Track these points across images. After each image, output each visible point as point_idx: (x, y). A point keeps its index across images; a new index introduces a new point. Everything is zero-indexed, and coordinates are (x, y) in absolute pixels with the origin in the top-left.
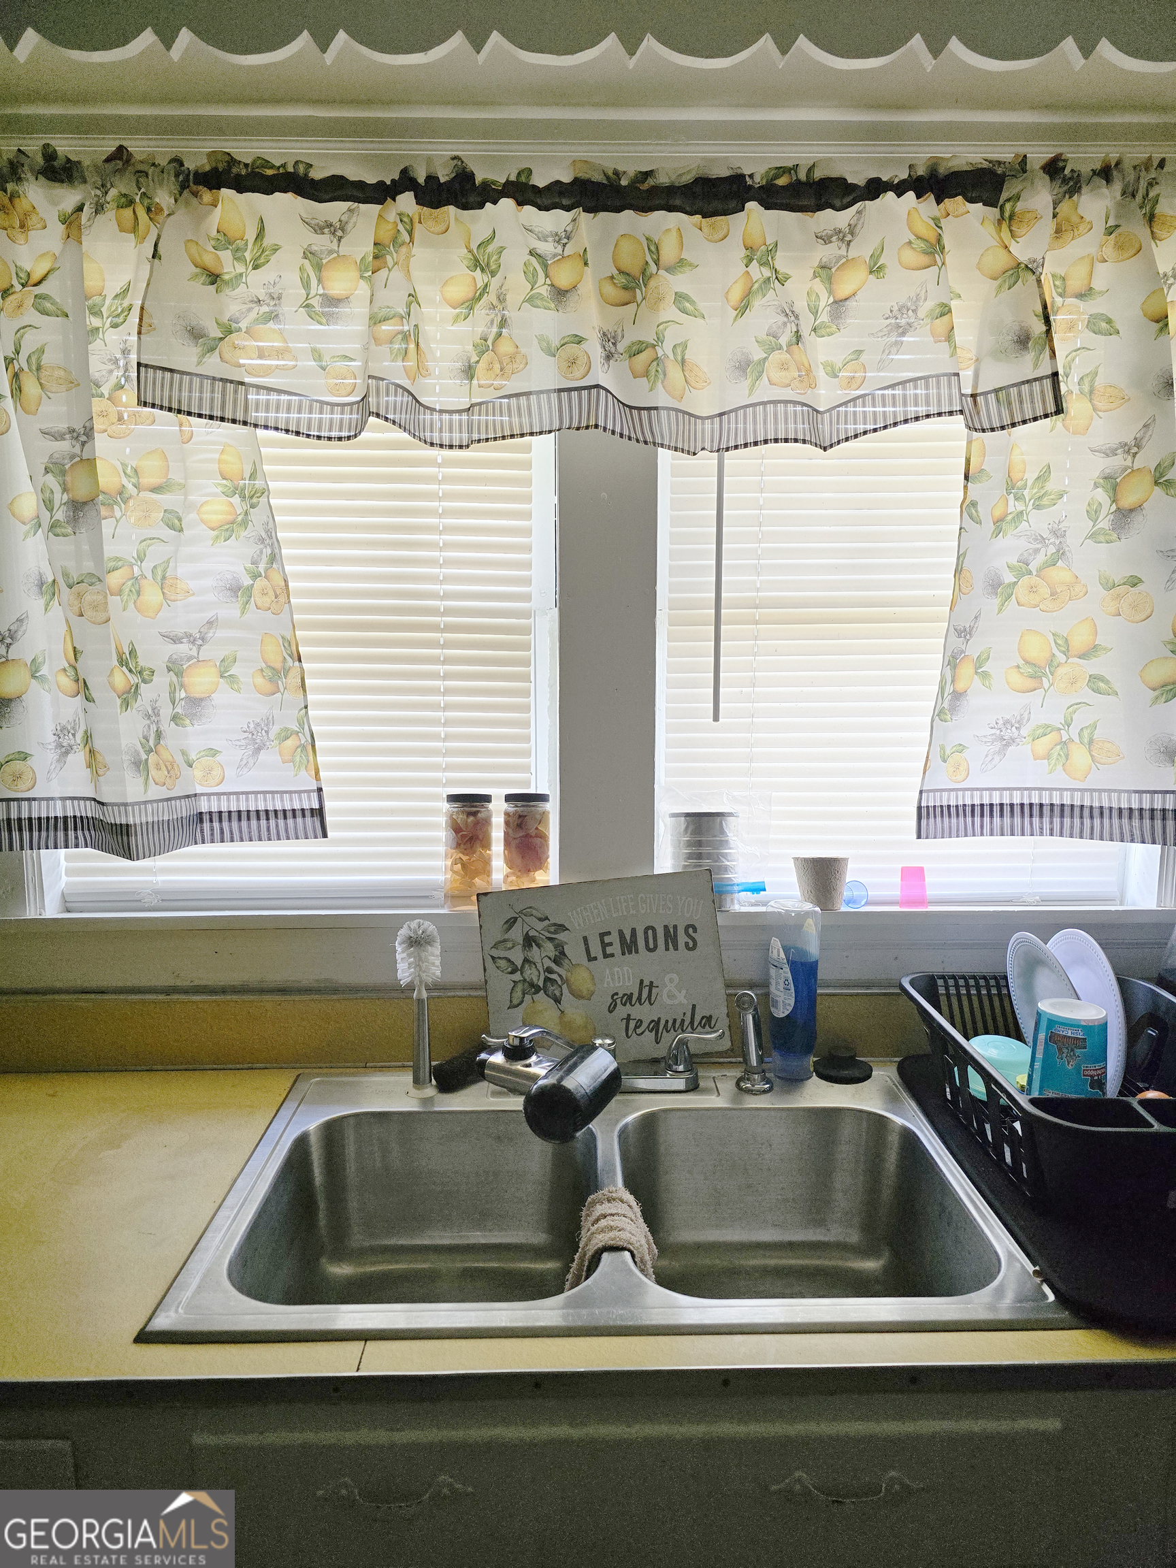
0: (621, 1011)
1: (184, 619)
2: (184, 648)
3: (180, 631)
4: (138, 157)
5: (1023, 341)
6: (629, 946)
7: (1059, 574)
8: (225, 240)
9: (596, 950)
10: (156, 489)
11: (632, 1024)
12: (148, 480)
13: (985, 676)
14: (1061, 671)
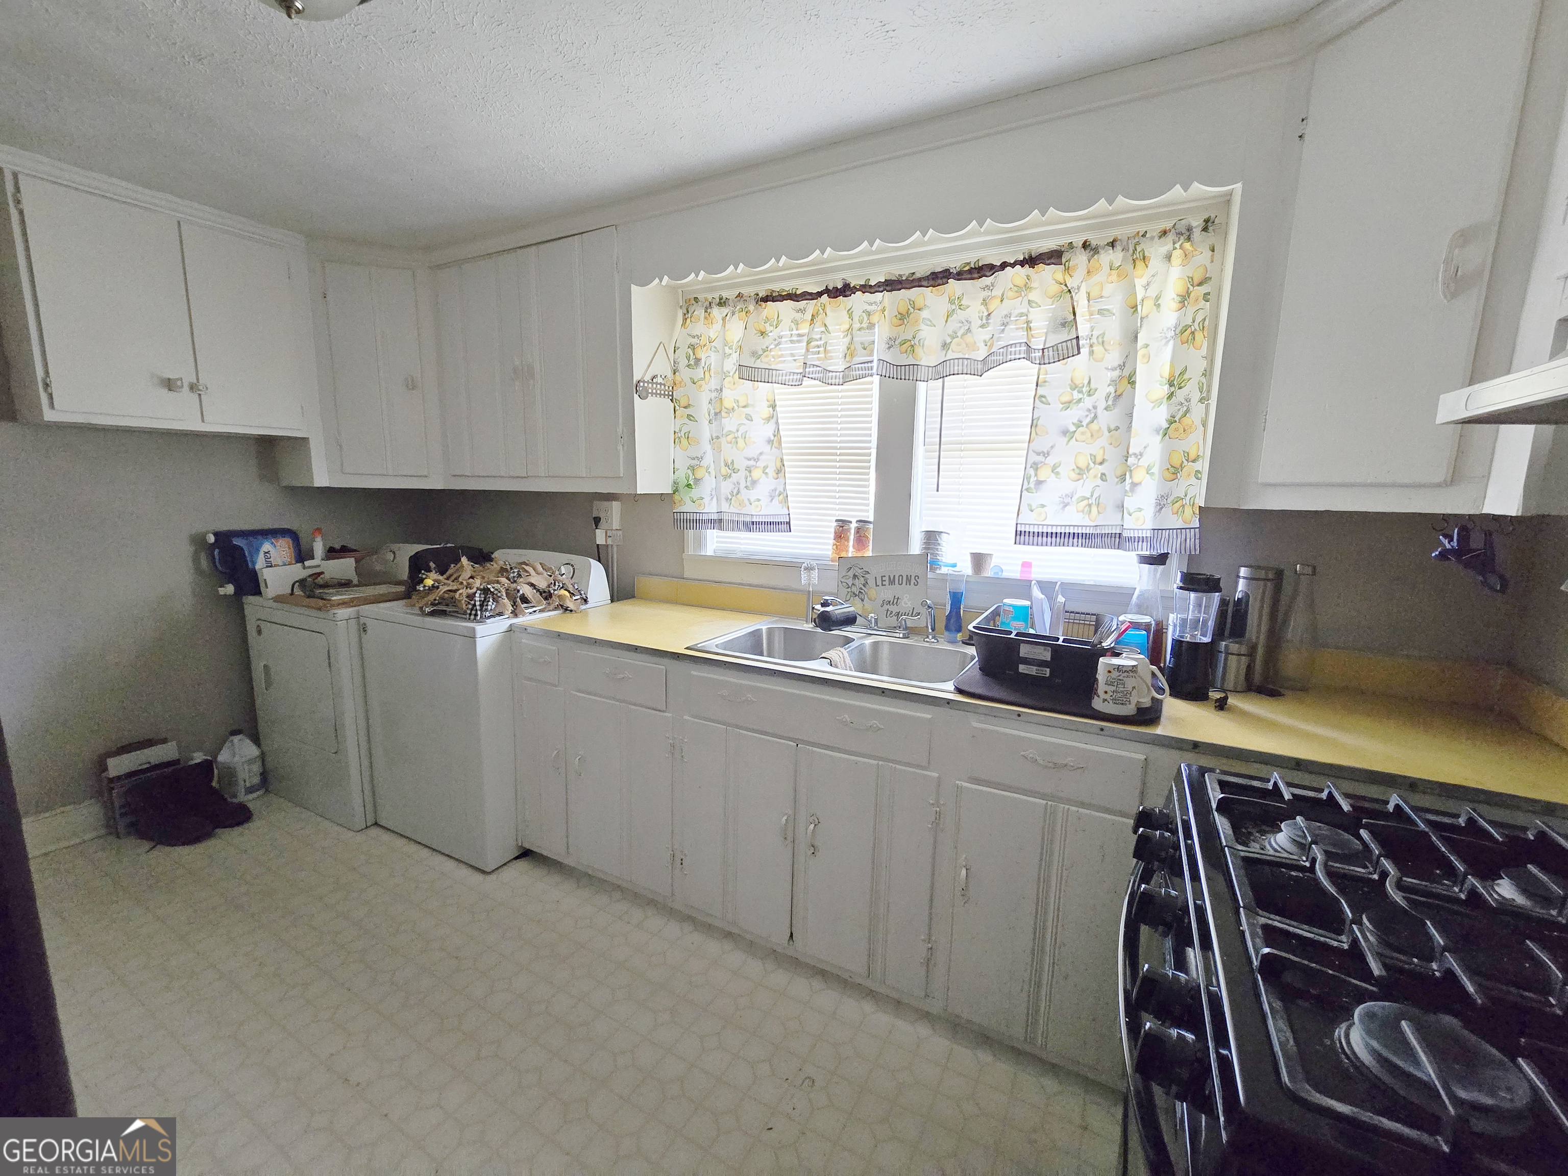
0: (886, 607)
1: (752, 452)
2: (752, 463)
3: (750, 456)
4: (746, 294)
5: (1063, 325)
6: (892, 582)
7: (1094, 426)
8: (767, 320)
9: (879, 583)
10: (744, 407)
11: (889, 613)
12: (742, 404)
13: (1058, 473)
14: (1091, 472)
